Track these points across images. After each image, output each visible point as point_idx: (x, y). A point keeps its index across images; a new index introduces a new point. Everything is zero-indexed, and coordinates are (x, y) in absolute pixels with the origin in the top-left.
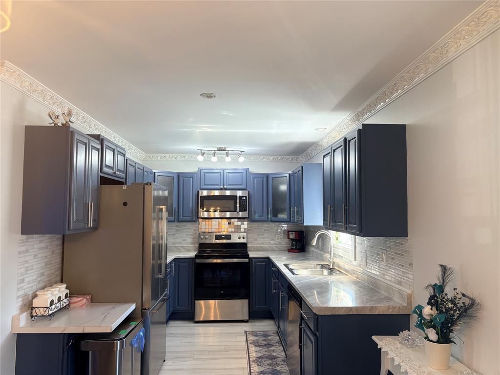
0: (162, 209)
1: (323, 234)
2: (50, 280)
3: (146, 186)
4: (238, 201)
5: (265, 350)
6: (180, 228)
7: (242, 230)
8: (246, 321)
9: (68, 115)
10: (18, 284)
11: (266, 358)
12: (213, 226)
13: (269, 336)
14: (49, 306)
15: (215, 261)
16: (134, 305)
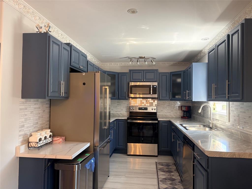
0: (106, 88)
1: (206, 105)
2: (42, 127)
3: (96, 73)
4: (152, 89)
5: (167, 174)
6: (120, 103)
7: (154, 105)
8: (157, 156)
9: (47, 27)
10: (20, 128)
11: (169, 179)
12: (138, 103)
13: (170, 166)
14: (38, 141)
15: (139, 121)
16: (89, 143)
